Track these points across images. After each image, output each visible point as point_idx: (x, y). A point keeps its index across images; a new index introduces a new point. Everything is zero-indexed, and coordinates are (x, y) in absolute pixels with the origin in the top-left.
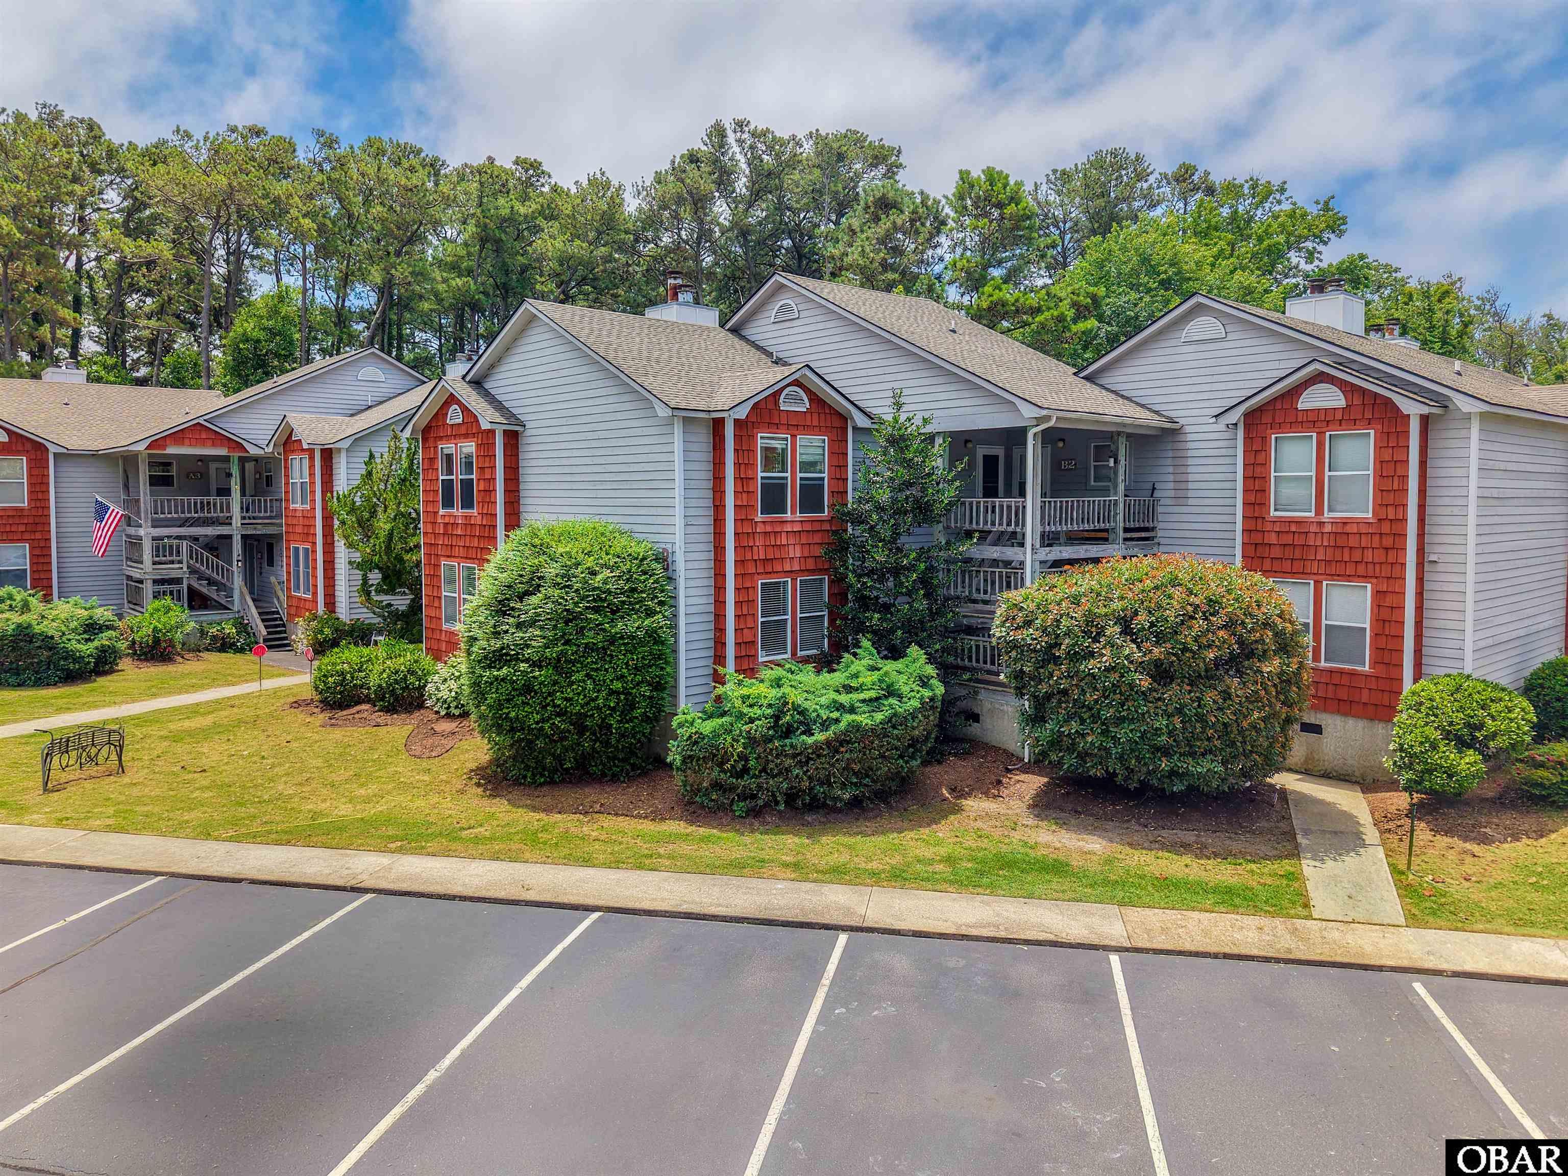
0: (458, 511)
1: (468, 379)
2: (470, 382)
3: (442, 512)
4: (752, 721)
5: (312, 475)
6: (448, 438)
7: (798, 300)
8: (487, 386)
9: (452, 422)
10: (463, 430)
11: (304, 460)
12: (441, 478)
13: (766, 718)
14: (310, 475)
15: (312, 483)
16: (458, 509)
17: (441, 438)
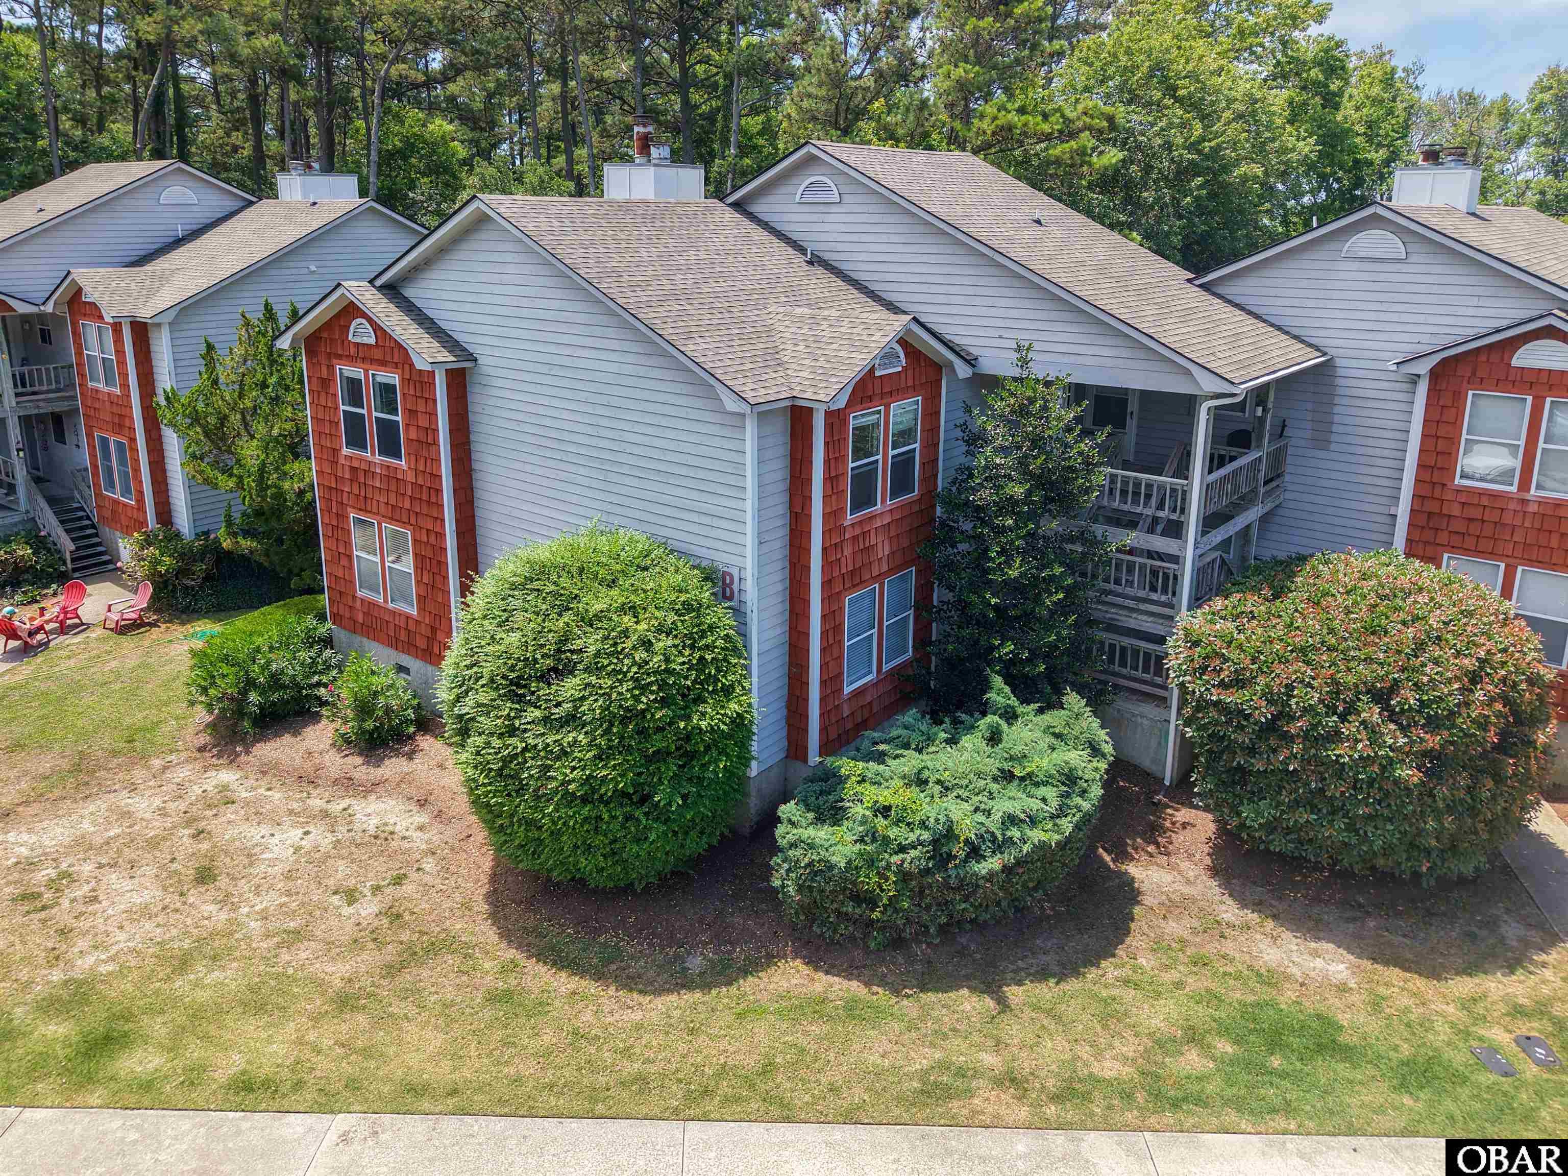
0: (373, 456)
1: (378, 283)
2: (381, 288)
3: (345, 451)
4: (902, 849)
5: (120, 352)
6: (351, 359)
7: (840, 179)
8: (410, 292)
9: (358, 340)
10: (377, 354)
11: (104, 332)
12: (342, 407)
13: (924, 846)
14: (117, 351)
15: (122, 362)
16: (373, 453)
17: (340, 357)
